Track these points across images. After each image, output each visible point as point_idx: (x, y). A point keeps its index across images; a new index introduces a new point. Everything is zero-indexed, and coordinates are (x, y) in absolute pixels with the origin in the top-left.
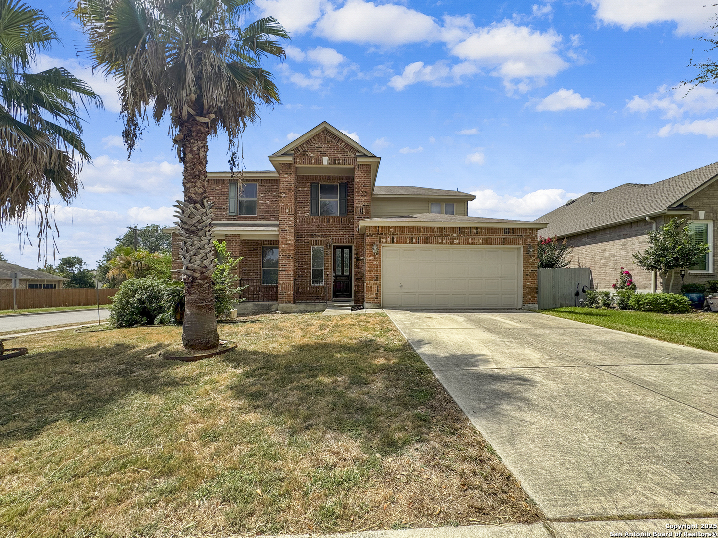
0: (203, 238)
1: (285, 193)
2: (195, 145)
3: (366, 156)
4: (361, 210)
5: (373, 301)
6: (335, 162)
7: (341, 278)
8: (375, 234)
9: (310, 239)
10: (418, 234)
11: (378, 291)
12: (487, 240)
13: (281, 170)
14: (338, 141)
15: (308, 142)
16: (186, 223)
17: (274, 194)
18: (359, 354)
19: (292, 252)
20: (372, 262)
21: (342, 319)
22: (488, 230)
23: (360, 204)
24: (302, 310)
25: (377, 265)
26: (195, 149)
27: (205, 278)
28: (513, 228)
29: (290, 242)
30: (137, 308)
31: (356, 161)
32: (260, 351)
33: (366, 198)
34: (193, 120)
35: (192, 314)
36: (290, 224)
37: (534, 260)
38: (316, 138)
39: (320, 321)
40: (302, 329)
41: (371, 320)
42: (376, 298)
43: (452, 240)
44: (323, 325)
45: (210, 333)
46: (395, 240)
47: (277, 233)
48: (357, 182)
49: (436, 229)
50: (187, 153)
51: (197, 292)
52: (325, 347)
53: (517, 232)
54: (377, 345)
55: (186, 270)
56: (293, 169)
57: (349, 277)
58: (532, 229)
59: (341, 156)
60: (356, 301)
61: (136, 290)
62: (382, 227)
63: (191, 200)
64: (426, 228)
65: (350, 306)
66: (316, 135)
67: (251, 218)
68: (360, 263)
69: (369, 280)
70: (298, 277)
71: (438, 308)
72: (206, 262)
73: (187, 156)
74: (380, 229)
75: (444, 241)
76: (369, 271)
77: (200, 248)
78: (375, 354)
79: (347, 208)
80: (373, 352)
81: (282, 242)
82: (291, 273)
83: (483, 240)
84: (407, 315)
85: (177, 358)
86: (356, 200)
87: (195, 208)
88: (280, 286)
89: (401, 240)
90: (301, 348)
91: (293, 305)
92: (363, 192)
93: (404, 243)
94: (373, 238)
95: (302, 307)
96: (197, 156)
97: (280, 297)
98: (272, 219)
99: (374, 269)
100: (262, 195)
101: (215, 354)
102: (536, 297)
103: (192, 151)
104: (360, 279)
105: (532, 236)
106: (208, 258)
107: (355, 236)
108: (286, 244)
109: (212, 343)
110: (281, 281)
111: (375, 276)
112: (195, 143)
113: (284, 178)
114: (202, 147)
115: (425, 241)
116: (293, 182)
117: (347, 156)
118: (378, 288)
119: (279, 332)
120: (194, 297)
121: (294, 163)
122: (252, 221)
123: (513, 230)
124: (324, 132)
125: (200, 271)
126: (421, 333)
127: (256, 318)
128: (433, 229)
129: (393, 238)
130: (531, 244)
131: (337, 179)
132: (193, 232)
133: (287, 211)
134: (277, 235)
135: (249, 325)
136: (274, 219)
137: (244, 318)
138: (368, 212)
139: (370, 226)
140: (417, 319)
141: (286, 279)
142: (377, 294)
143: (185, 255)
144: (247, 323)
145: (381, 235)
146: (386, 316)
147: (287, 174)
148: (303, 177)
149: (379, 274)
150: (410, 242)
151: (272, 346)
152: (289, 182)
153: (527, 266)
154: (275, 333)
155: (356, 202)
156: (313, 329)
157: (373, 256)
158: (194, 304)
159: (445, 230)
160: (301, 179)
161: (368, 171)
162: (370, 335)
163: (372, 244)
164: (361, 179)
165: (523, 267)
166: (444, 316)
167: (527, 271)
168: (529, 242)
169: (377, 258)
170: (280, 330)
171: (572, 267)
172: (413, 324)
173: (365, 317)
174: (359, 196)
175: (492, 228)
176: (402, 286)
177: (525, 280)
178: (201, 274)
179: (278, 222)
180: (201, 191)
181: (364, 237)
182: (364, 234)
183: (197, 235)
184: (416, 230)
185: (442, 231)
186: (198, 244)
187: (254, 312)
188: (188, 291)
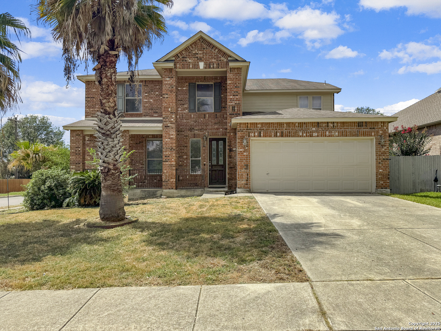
0: (115, 139)
1: (167, 94)
2: (109, 72)
3: (237, 60)
4: (233, 107)
5: (244, 186)
6: (210, 66)
7: (216, 167)
8: (245, 129)
9: (189, 132)
10: (282, 129)
11: (248, 178)
12: (343, 133)
13: (164, 74)
14: (213, 47)
15: (186, 49)
16: (102, 129)
17: (157, 93)
18: (229, 222)
19: (174, 145)
20: (243, 154)
21: (217, 200)
22: (343, 124)
23: (232, 102)
24: (183, 195)
25: (247, 156)
26: (109, 74)
27: (116, 169)
28: (366, 122)
29: (172, 136)
30: (47, 194)
31: (229, 65)
32: (157, 222)
33: (237, 97)
34: (107, 54)
35: (107, 196)
36: (172, 121)
37: (386, 149)
38: (194, 46)
39: (200, 202)
40: (186, 208)
41: (241, 201)
42: (246, 184)
43: (311, 134)
44: (202, 205)
45: (120, 209)
46: (262, 135)
47: (161, 129)
48: (230, 84)
49: (297, 124)
50: (103, 78)
51: (111, 179)
52: (205, 218)
53: (370, 125)
54: (243, 217)
55: (102, 163)
56: (174, 73)
57: (224, 166)
58: (384, 122)
59: (215, 60)
60: (230, 187)
61: (46, 179)
62: (251, 123)
63: (106, 111)
64: (288, 124)
65: (224, 191)
66: (193, 43)
67: (137, 115)
68: (233, 154)
69: (240, 169)
70: (179, 167)
71: (300, 193)
72: (117, 157)
73: (103, 80)
74: (249, 125)
75: (305, 135)
76: (240, 161)
77: (113, 147)
78: (240, 223)
79: (220, 104)
80: (240, 221)
81: (166, 137)
82: (174, 163)
83: (339, 133)
84: (271, 198)
85: (98, 227)
86: (229, 99)
87: (110, 118)
88: (164, 174)
89: (267, 134)
90: (187, 220)
91: (175, 191)
92: (235, 92)
93: (269, 137)
94: (243, 133)
95: (183, 192)
96: (110, 80)
97: (164, 184)
98: (155, 115)
99: (244, 159)
100: (146, 94)
101: (125, 224)
102: (388, 183)
103: (106, 76)
104: (233, 168)
105: (383, 128)
106: (118, 154)
107: (228, 131)
108: (169, 138)
109: (121, 217)
110: (165, 170)
111: (245, 165)
112: (108, 70)
113: (166, 81)
114: (113, 73)
115: (288, 135)
116: (175, 84)
117: (220, 60)
118: (247, 175)
119: (168, 210)
120: (109, 183)
121: (175, 68)
122: (138, 117)
123: (366, 124)
124: (200, 40)
125: (113, 164)
126: (278, 210)
127: (145, 201)
128: (295, 124)
129: (260, 133)
130: (383, 135)
131: (212, 79)
132: (108, 135)
133: (170, 110)
134: (161, 131)
135: (141, 206)
136: (157, 115)
137: (135, 202)
138: (239, 110)
139: (240, 123)
140: (278, 200)
141: (169, 168)
142: (247, 180)
143: (102, 152)
144: (140, 205)
145: (250, 131)
146: (252, 198)
147: (169, 78)
148: (182, 78)
149: (248, 163)
150: (274, 136)
151: (165, 219)
152: (171, 85)
153: (380, 155)
154: (165, 211)
155: (228, 100)
156: (194, 208)
157: (243, 148)
158: (108, 188)
159: (305, 125)
160: (181, 80)
161: (239, 74)
162: (239, 211)
163: (242, 138)
164: (233, 80)
165: (376, 156)
166: (302, 198)
167: (380, 159)
168: (381, 134)
169: (246, 150)
170: (169, 209)
171: (431, 155)
172: (273, 204)
173: (236, 199)
174: (231, 96)
175: (347, 123)
176: (268, 173)
177: (378, 168)
178: (114, 166)
179: (161, 118)
180: (113, 105)
181: (236, 131)
182: (236, 129)
183: (111, 138)
184: (279, 125)
185: (302, 125)
186: (111, 144)
187: (142, 197)
188: (104, 178)
